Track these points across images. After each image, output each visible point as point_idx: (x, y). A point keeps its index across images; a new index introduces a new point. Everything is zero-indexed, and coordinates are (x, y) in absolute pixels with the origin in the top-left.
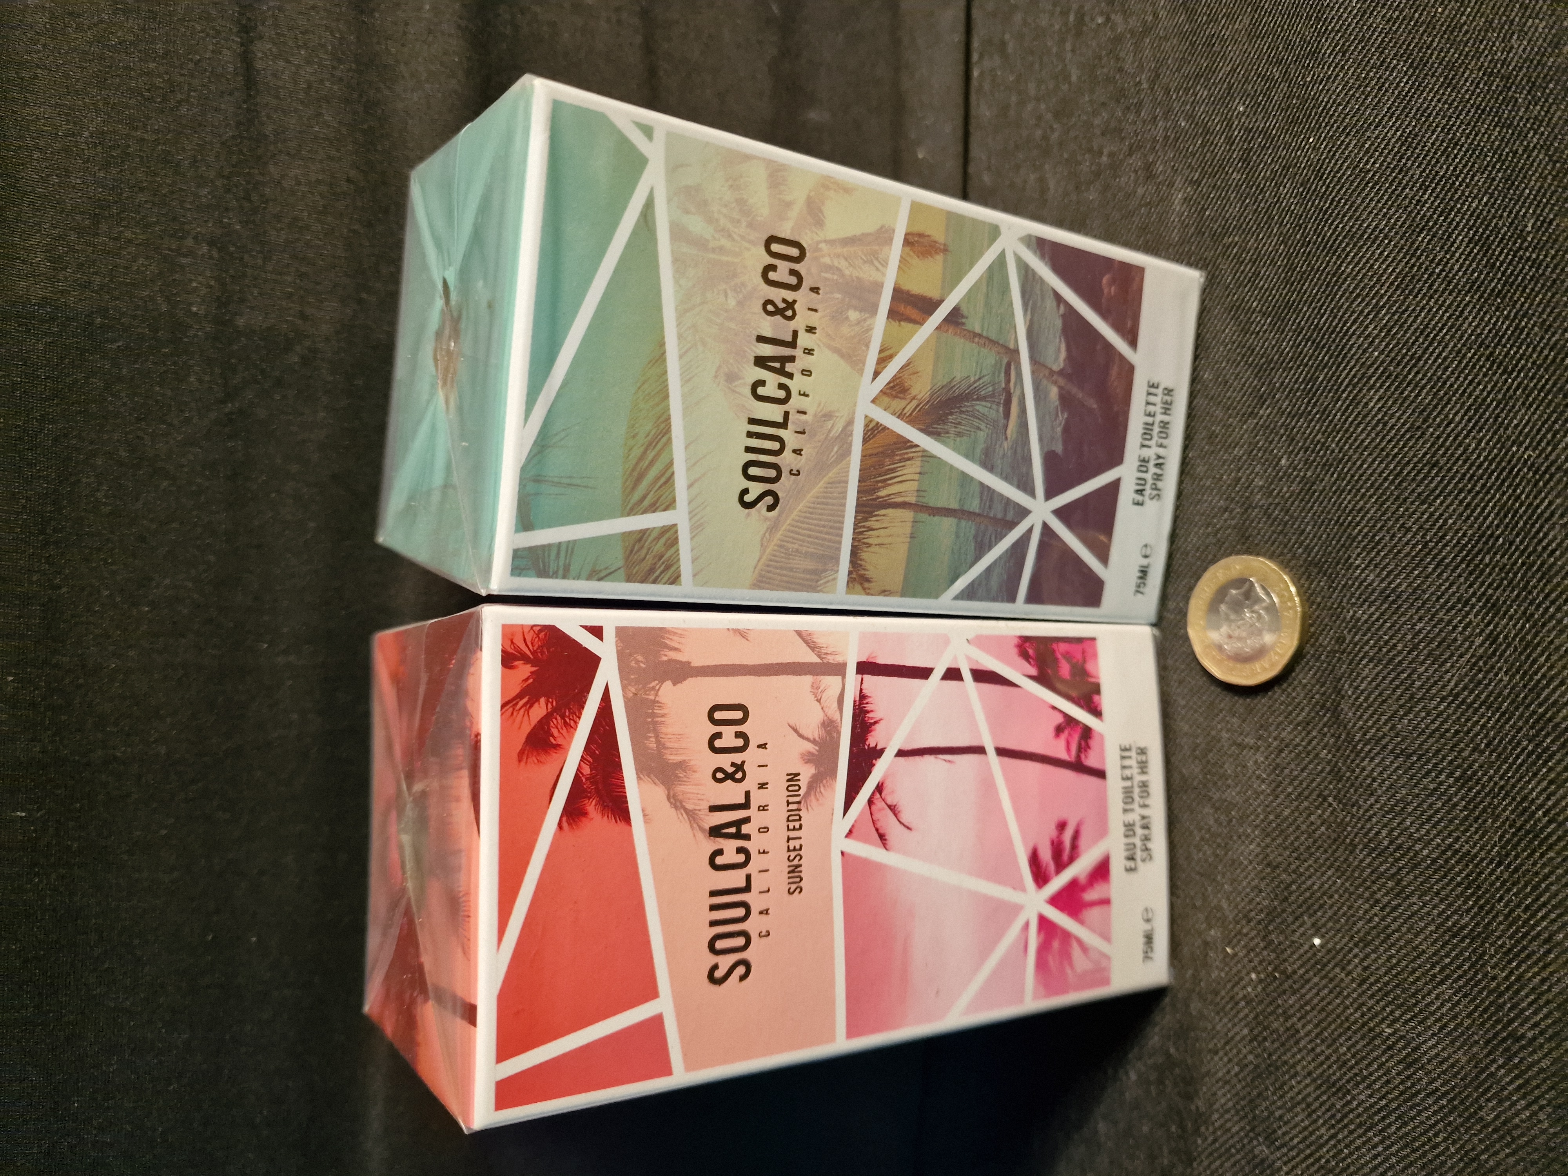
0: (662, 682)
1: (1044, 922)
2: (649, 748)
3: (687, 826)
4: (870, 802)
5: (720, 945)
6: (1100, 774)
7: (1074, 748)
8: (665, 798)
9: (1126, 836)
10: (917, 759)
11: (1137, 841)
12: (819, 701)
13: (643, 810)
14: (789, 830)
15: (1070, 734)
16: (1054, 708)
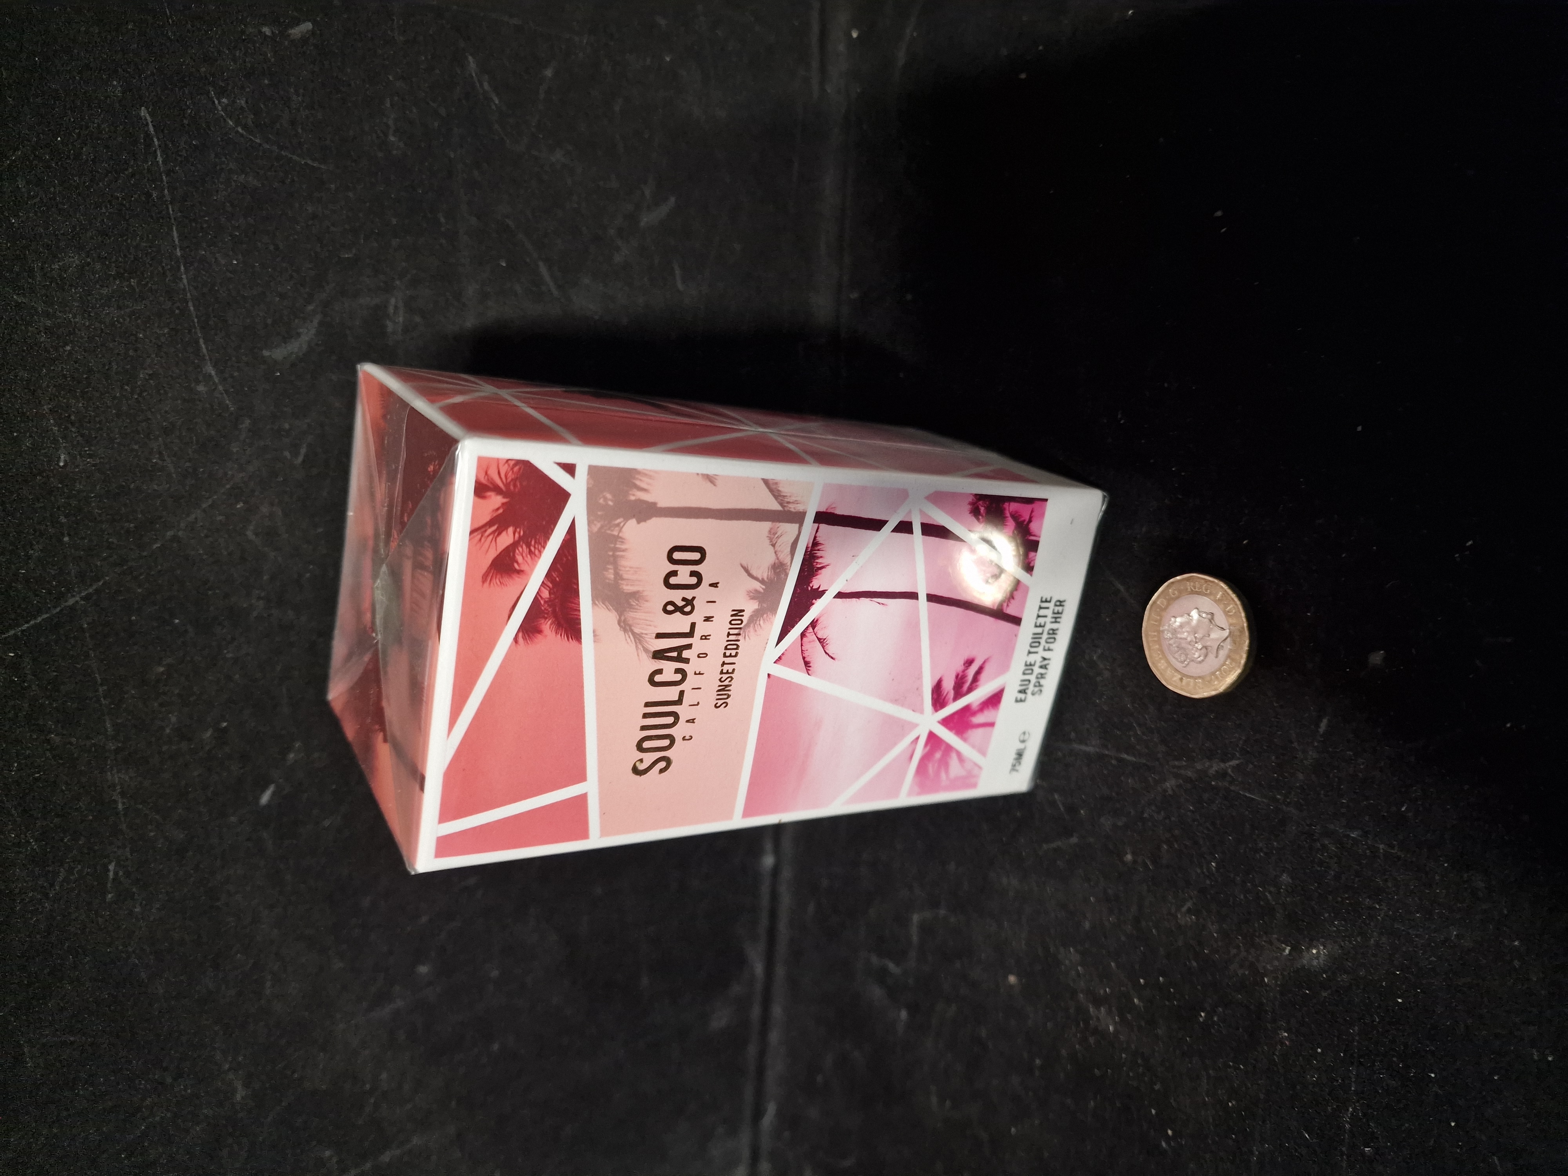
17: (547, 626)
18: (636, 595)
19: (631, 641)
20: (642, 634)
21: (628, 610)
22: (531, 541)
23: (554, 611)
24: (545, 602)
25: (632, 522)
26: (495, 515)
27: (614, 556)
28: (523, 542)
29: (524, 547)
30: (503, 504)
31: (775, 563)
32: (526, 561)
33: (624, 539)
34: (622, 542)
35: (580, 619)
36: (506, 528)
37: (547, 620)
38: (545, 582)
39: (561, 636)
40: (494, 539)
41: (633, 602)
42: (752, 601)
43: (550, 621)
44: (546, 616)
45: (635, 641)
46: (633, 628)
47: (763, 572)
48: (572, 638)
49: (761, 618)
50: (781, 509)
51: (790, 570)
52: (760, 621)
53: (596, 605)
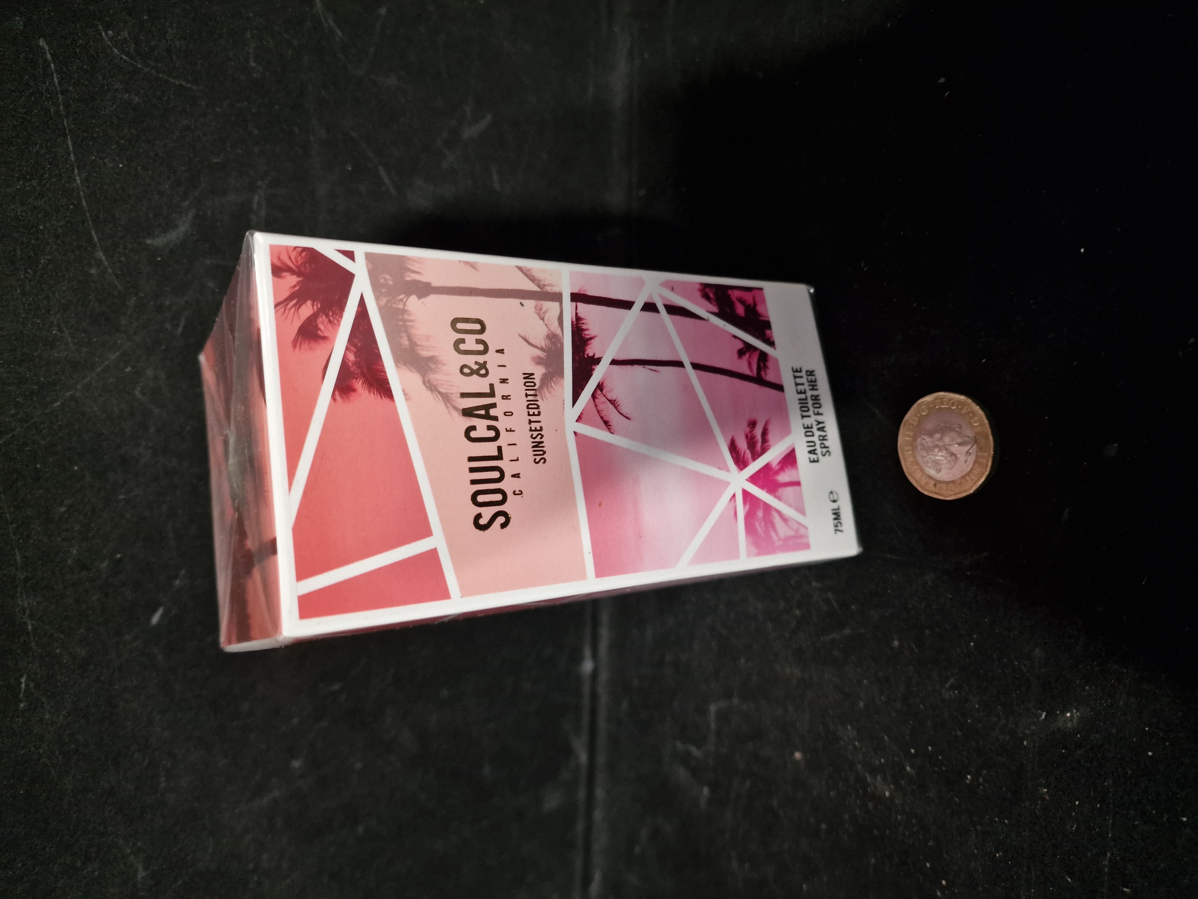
17: (359, 385)
18: (432, 359)
19: (439, 399)
20: (448, 393)
21: (429, 372)
22: (329, 312)
23: (362, 372)
24: (353, 364)
25: (413, 299)
26: (293, 291)
27: (406, 327)
28: (322, 314)
29: (324, 317)
30: (298, 282)
31: (548, 335)
32: (328, 330)
33: (409, 311)
34: (408, 314)
35: (387, 380)
36: (305, 302)
37: (358, 380)
38: (349, 346)
39: (374, 393)
40: (296, 312)
41: (432, 366)
42: (538, 366)
43: (361, 381)
44: (356, 376)
45: (443, 400)
46: (438, 388)
47: (540, 342)
48: (384, 396)
49: (552, 381)
50: (541, 290)
51: (563, 340)
52: (551, 383)
53: (399, 367)
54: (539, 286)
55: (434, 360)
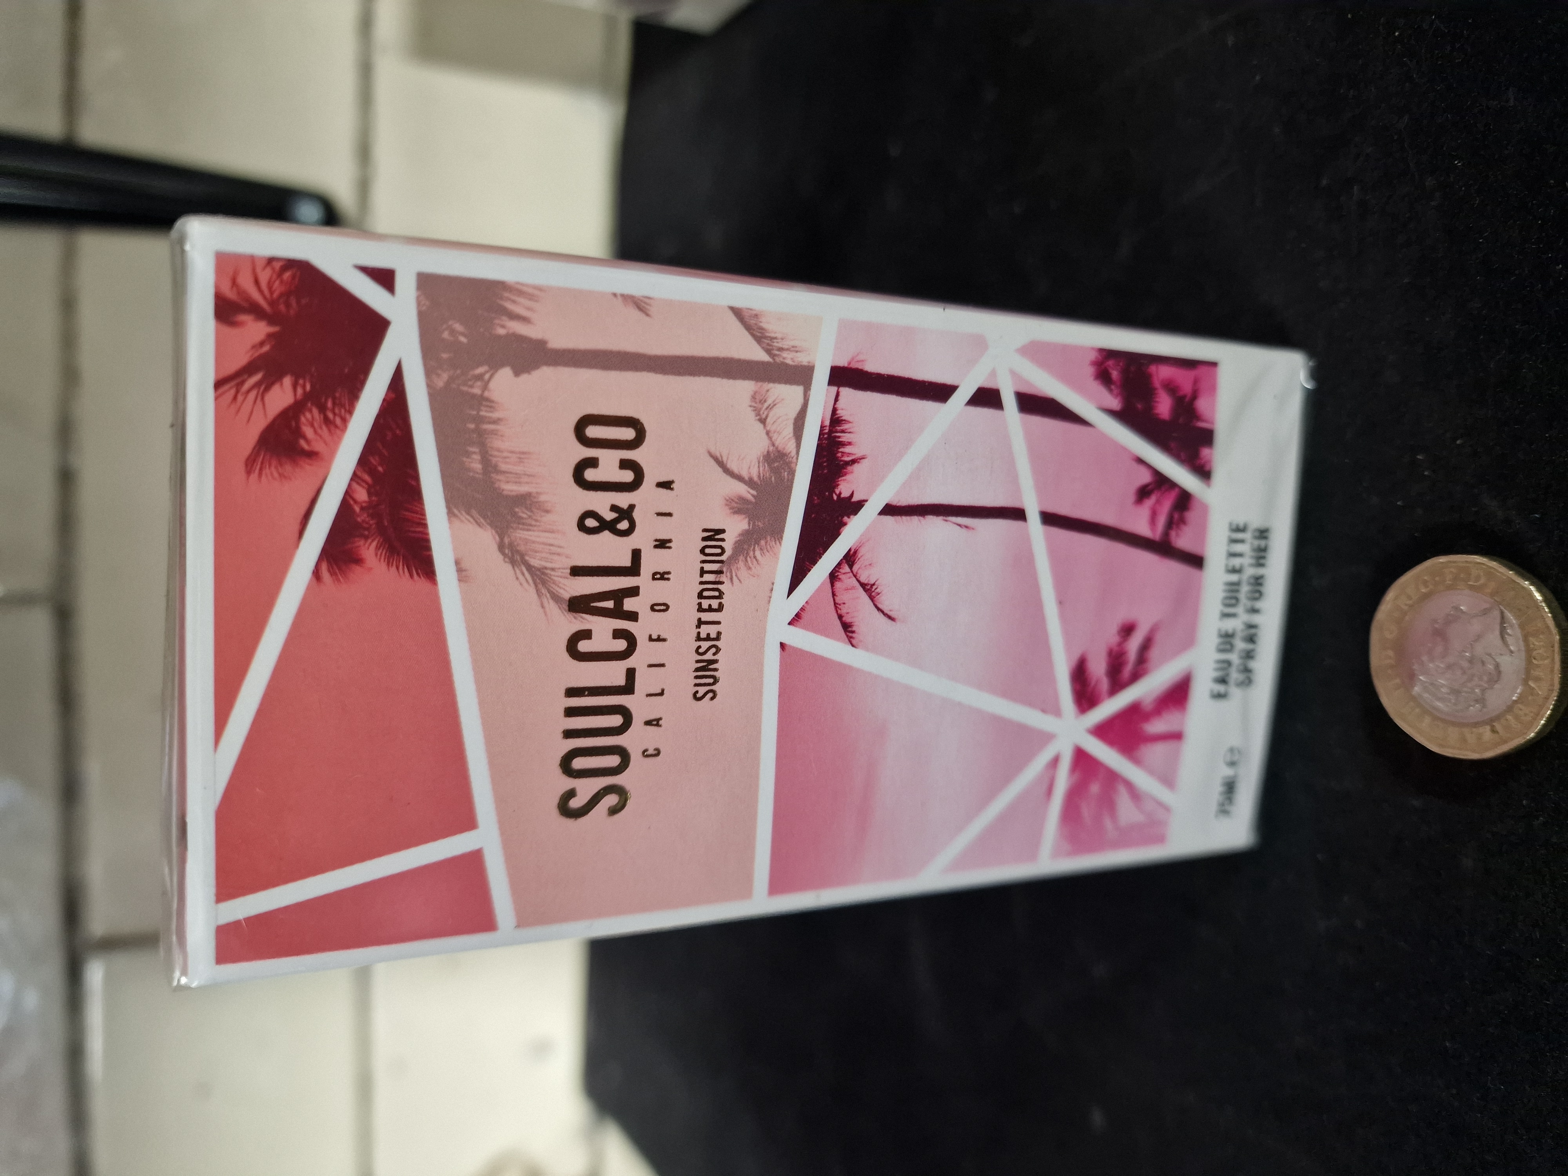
0: (495, 367)
1: (1081, 757)
2: (469, 470)
3: (532, 590)
4: (833, 577)
5: (579, 763)
6: (1196, 561)
7: (1162, 520)
8: (494, 547)
9: (1221, 651)
10: (915, 519)
11: (1234, 658)
12: (763, 421)
13: (457, 563)
14: (700, 609)
15: (1158, 502)
16: (1140, 461)
17: (369, 551)
18: (525, 500)
19: (527, 581)
20: (546, 568)
21: (515, 525)
22: (326, 400)
23: (380, 525)
24: (362, 508)
25: (505, 374)
26: (256, 354)
27: (481, 433)
28: (312, 405)
29: (315, 411)
30: (270, 336)
31: (768, 452)
32: (321, 436)
33: (493, 401)
34: (491, 407)
35: (427, 541)
36: (279, 378)
37: (369, 541)
38: (359, 473)
39: (398, 568)
40: (259, 397)
41: (523, 513)
42: (736, 516)
43: (377, 540)
44: (366, 533)
45: (534, 580)
46: (527, 558)
47: (749, 468)
48: (418, 574)
49: (757, 546)
50: (771, 360)
51: (796, 465)
52: (754, 551)
53: (455, 515)
54: (769, 351)
55: (528, 502)
